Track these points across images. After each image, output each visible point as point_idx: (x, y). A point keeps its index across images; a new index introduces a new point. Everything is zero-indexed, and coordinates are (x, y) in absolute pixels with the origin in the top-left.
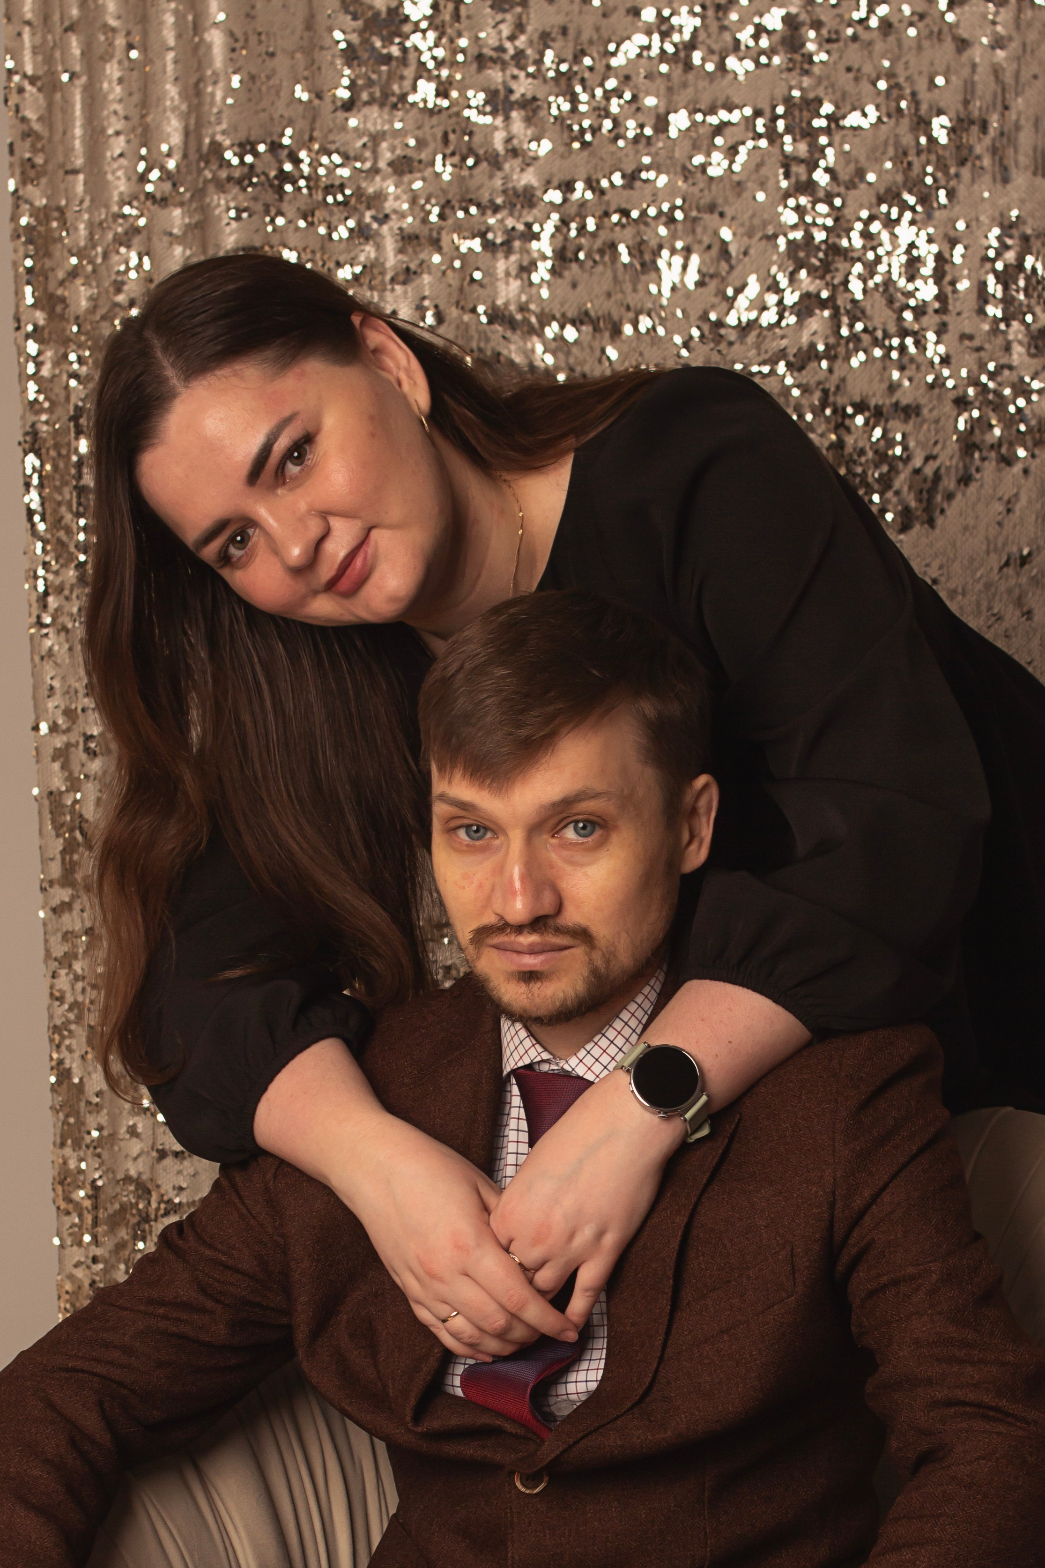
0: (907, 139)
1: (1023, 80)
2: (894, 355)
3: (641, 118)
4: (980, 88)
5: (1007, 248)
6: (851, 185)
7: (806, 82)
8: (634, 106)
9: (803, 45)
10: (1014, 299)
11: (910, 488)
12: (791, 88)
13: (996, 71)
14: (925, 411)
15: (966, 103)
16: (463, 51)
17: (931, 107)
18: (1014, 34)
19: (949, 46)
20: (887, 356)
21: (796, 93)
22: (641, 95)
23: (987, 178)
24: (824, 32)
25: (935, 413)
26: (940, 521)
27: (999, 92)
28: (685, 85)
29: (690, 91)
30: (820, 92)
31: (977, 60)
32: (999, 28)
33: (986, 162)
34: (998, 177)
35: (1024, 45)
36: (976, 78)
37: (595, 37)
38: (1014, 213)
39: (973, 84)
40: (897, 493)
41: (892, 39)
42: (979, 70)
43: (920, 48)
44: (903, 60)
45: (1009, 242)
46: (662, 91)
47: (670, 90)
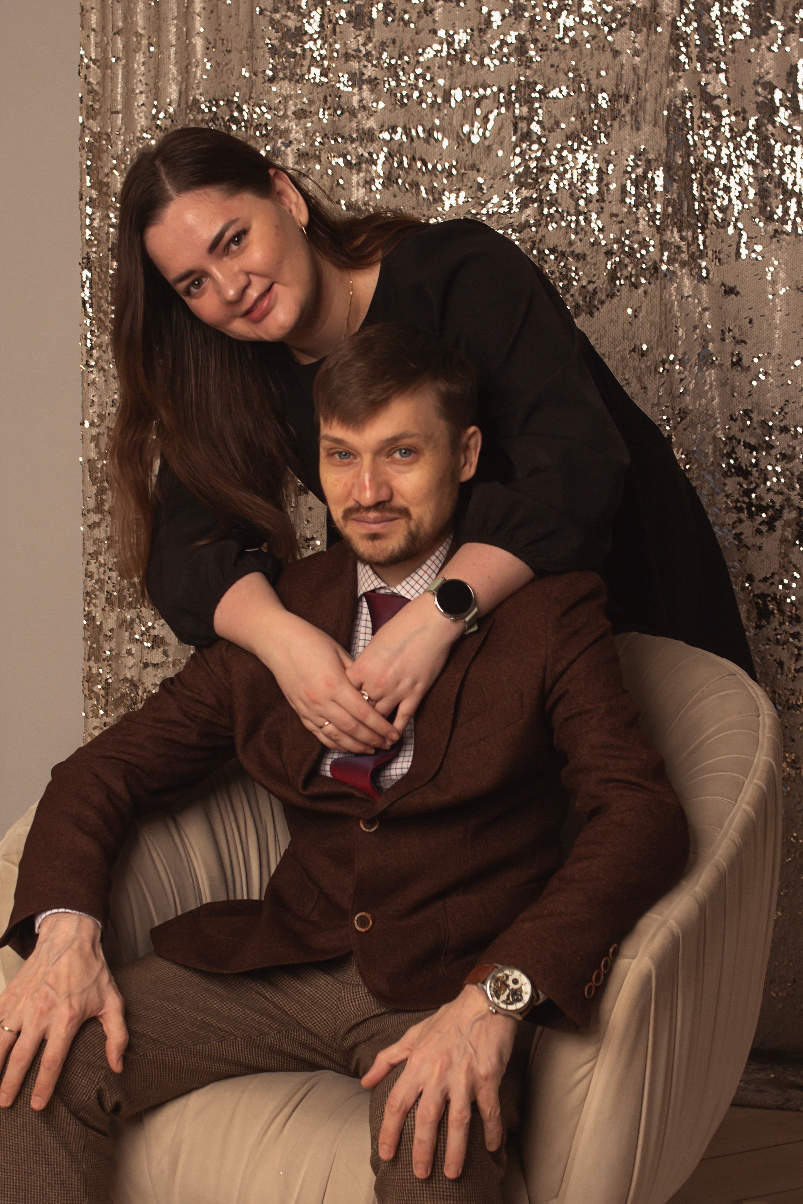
0: (583, 105)
1: (649, 74)
2: (573, 225)
3: (435, 91)
4: (625, 77)
5: (638, 166)
6: (551, 130)
7: (528, 72)
8: (432, 84)
9: (527, 52)
10: (641, 194)
11: (580, 294)
12: (520, 76)
13: (635, 69)
14: (589, 258)
15: (617, 85)
16: (337, 51)
17: (597, 88)
18: (645, 48)
19: (609, 54)
20: (569, 225)
21: (522, 78)
22: (436, 78)
23: (628, 127)
24: (539, 45)
25: (594, 260)
26: (596, 314)
27: (636, 79)
28: (460, 73)
29: (463, 76)
30: (536, 78)
31: (624, 62)
32: (637, 45)
33: (628, 118)
34: (634, 127)
35: (650, 55)
36: (623, 72)
37: (411, 46)
38: (643, 147)
39: (622, 75)
40: (572, 296)
41: (577, 49)
42: (625, 67)
43: (592, 55)
44: (583, 61)
45: (639, 163)
46: (448, 74)
47: (452, 75)
